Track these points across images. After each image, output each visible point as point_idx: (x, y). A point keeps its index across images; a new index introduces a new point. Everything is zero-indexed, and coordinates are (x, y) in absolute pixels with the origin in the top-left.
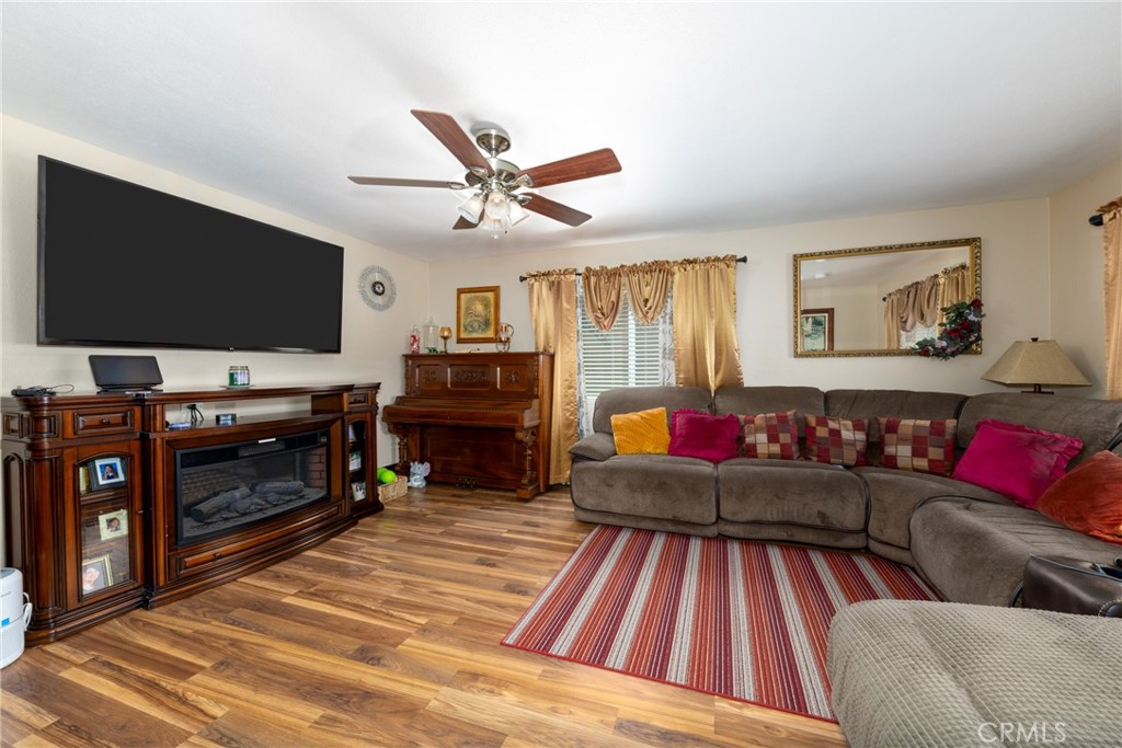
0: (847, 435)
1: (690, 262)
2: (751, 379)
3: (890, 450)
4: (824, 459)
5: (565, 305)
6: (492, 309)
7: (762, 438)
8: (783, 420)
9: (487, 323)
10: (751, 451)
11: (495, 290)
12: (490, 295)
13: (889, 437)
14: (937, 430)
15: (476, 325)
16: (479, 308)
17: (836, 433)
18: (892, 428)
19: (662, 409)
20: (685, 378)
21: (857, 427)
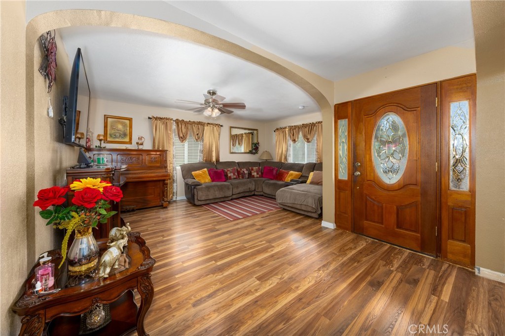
0: (246, 172)
1: (209, 124)
2: (221, 160)
3: (253, 174)
4: (243, 178)
5: (169, 132)
6: (128, 129)
7: (232, 174)
8: (234, 169)
9: (125, 135)
10: (230, 178)
11: (130, 120)
12: (127, 122)
13: (253, 171)
14: (259, 168)
15: (118, 135)
16: (120, 127)
17: (244, 171)
18: (252, 170)
19: (206, 169)
20: (206, 160)
21: (247, 170)
